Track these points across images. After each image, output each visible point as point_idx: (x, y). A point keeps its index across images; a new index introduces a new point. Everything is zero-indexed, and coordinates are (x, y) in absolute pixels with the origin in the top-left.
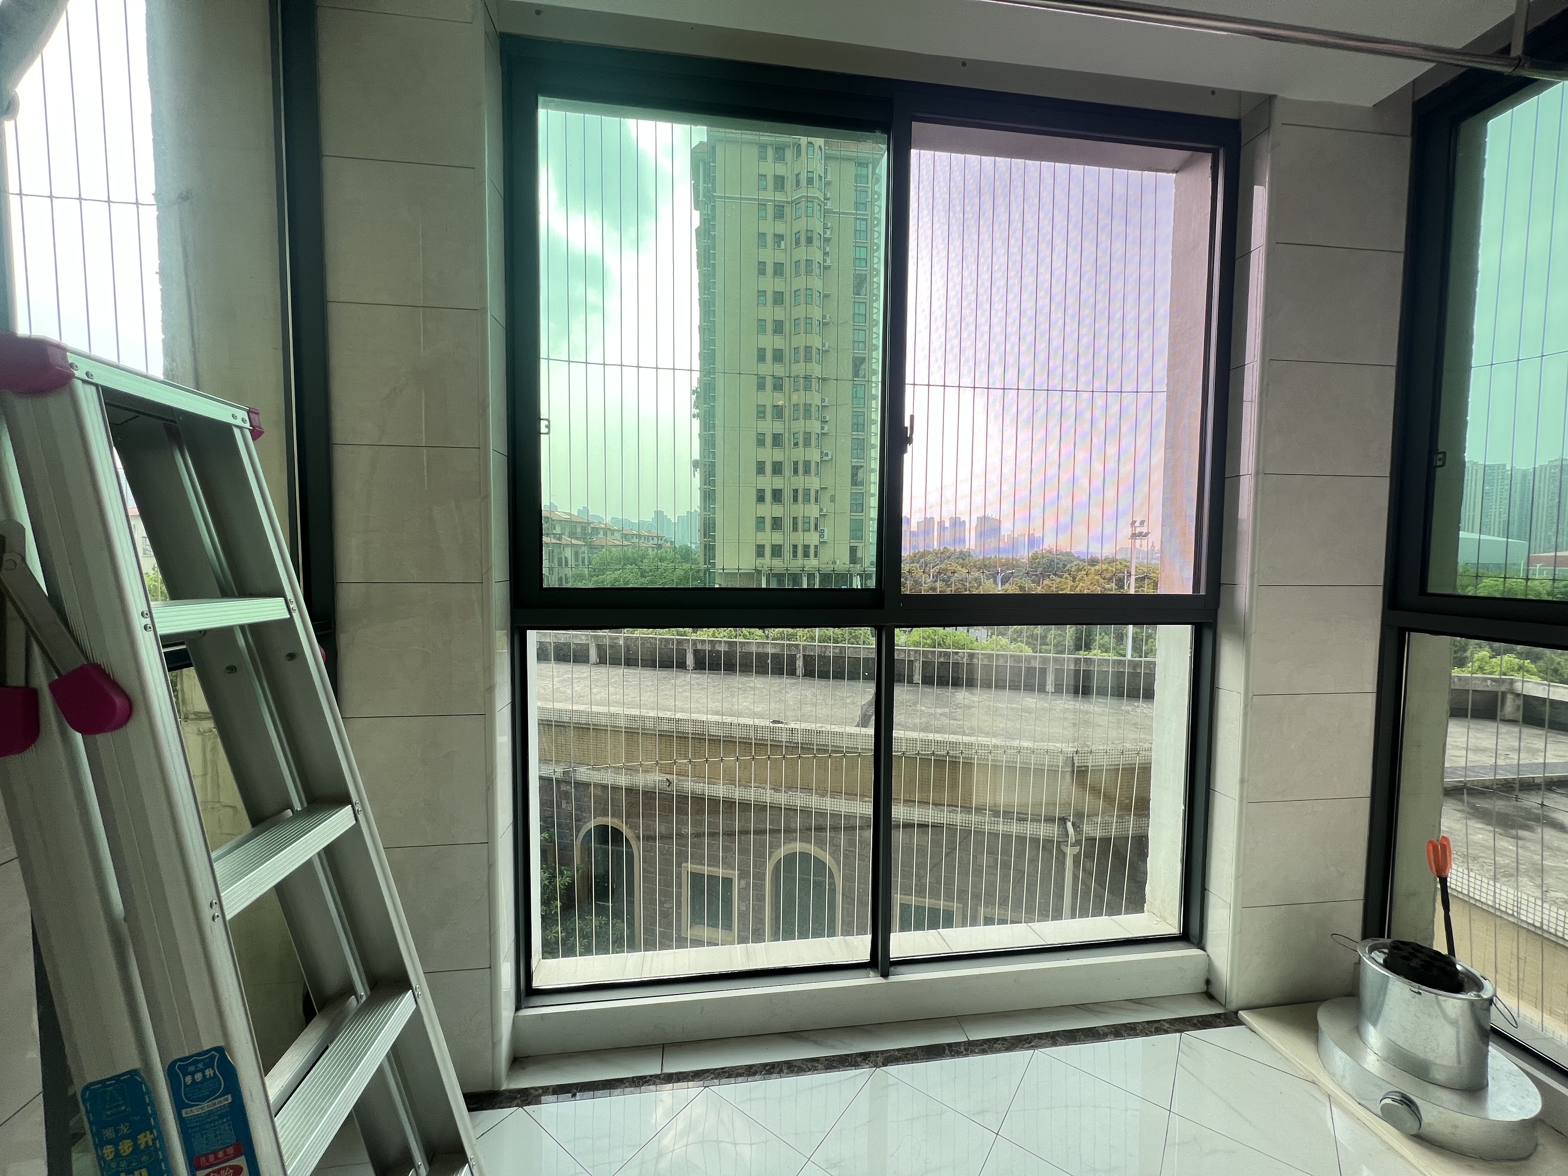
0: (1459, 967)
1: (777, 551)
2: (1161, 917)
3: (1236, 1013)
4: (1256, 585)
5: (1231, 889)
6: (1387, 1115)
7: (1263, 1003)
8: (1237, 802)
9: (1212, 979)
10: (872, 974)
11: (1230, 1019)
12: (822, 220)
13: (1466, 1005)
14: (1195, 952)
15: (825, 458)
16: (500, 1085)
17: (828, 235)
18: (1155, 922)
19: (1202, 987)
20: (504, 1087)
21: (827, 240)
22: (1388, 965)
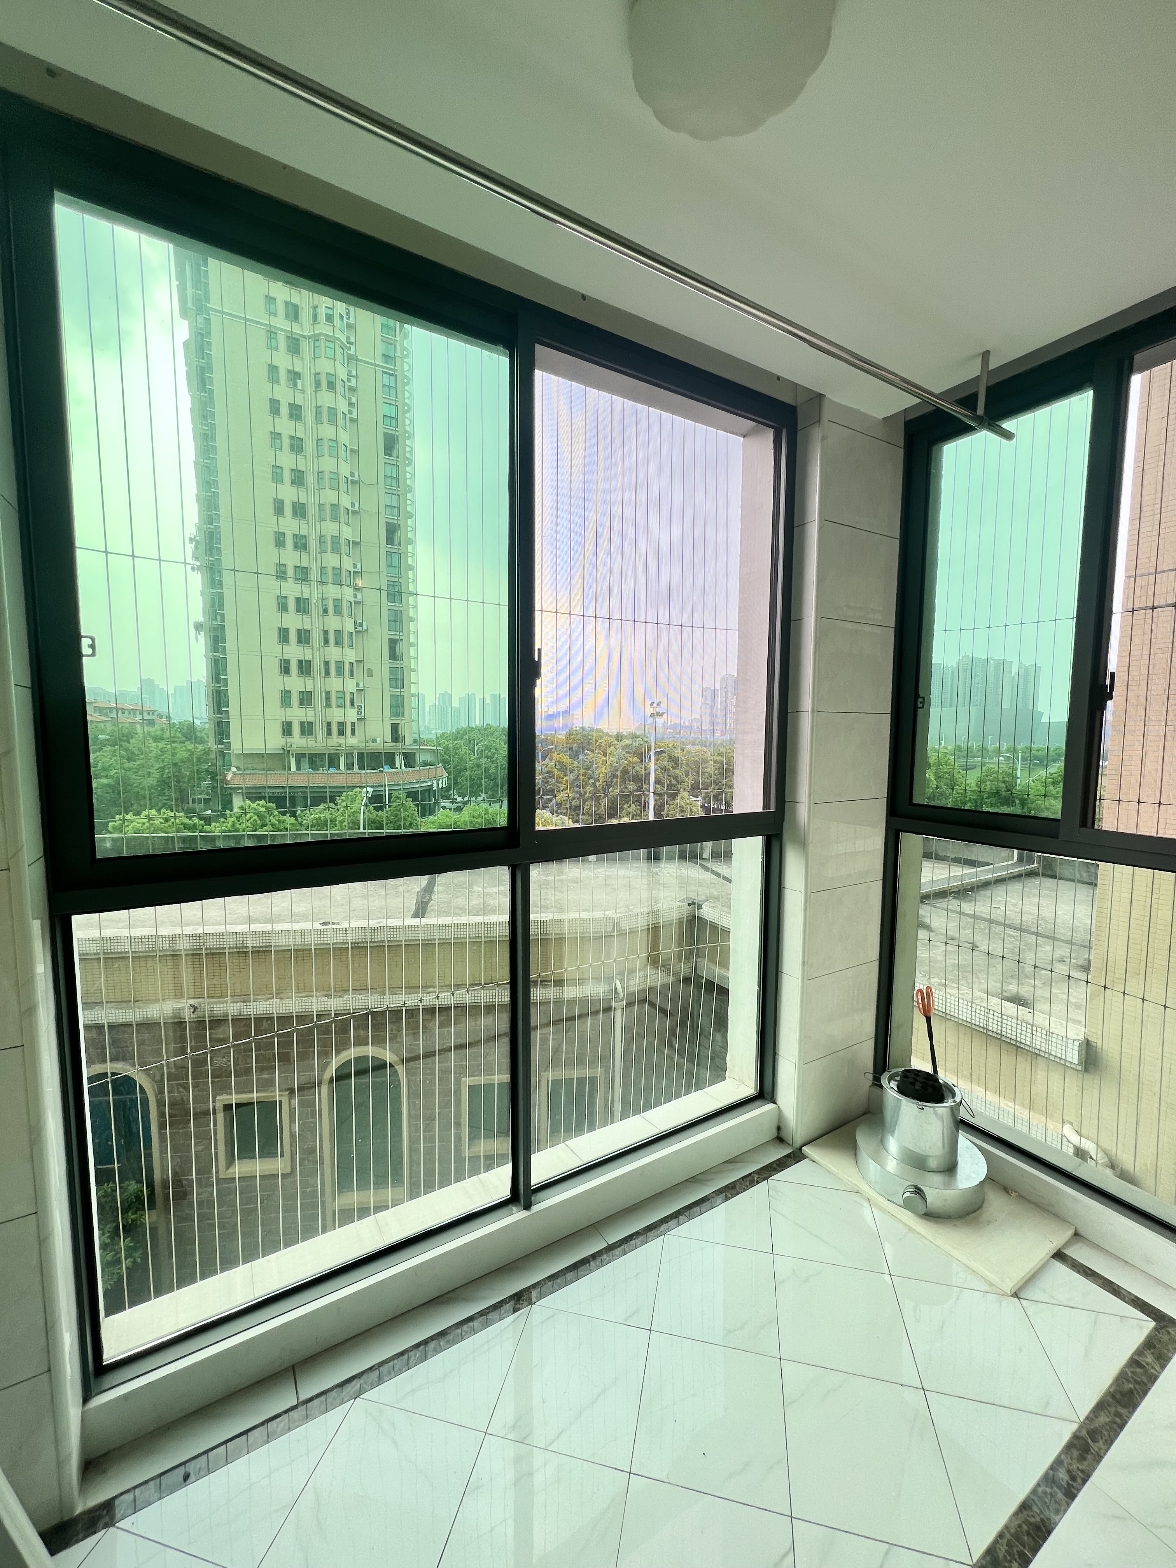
0: (941, 1082)
1: (307, 729)
2: (740, 1080)
3: (801, 1148)
4: (812, 804)
5: (796, 1052)
6: (907, 1205)
7: (816, 1135)
8: (800, 981)
9: (782, 1126)
10: (514, 1209)
11: (797, 1156)
12: (346, 365)
13: (948, 1110)
14: (770, 1106)
15: (360, 629)
16: (72, 1508)
17: (353, 383)
18: (736, 1087)
19: (774, 1133)
20: (79, 1510)
21: (353, 390)
22: (901, 1091)
